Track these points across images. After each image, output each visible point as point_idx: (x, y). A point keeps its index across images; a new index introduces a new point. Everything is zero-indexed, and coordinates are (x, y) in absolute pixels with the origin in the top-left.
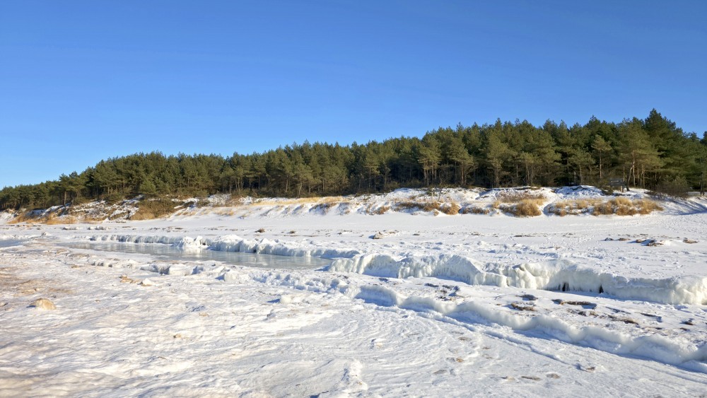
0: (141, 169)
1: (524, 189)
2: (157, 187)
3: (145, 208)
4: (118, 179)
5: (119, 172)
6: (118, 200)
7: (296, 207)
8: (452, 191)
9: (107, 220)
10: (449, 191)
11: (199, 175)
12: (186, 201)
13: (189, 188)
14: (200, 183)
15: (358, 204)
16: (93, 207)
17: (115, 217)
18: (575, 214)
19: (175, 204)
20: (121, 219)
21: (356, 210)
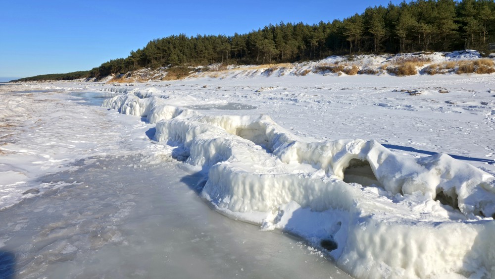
0: (171, 46)
1: (419, 54)
2: (179, 58)
3: (171, 72)
4: (157, 53)
5: (158, 48)
6: (157, 67)
7: (254, 71)
8: (366, 56)
9: (150, 80)
10: (363, 57)
11: (205, 49)
12: (196, 68)
13: (199, 59)
14: (206, 55)
15: (291, 68)
16: (144, 72)
17: (155, 78)
18: (443, 73)
19: (190, 70)
20: (158, 80)
21: (289, 72)
